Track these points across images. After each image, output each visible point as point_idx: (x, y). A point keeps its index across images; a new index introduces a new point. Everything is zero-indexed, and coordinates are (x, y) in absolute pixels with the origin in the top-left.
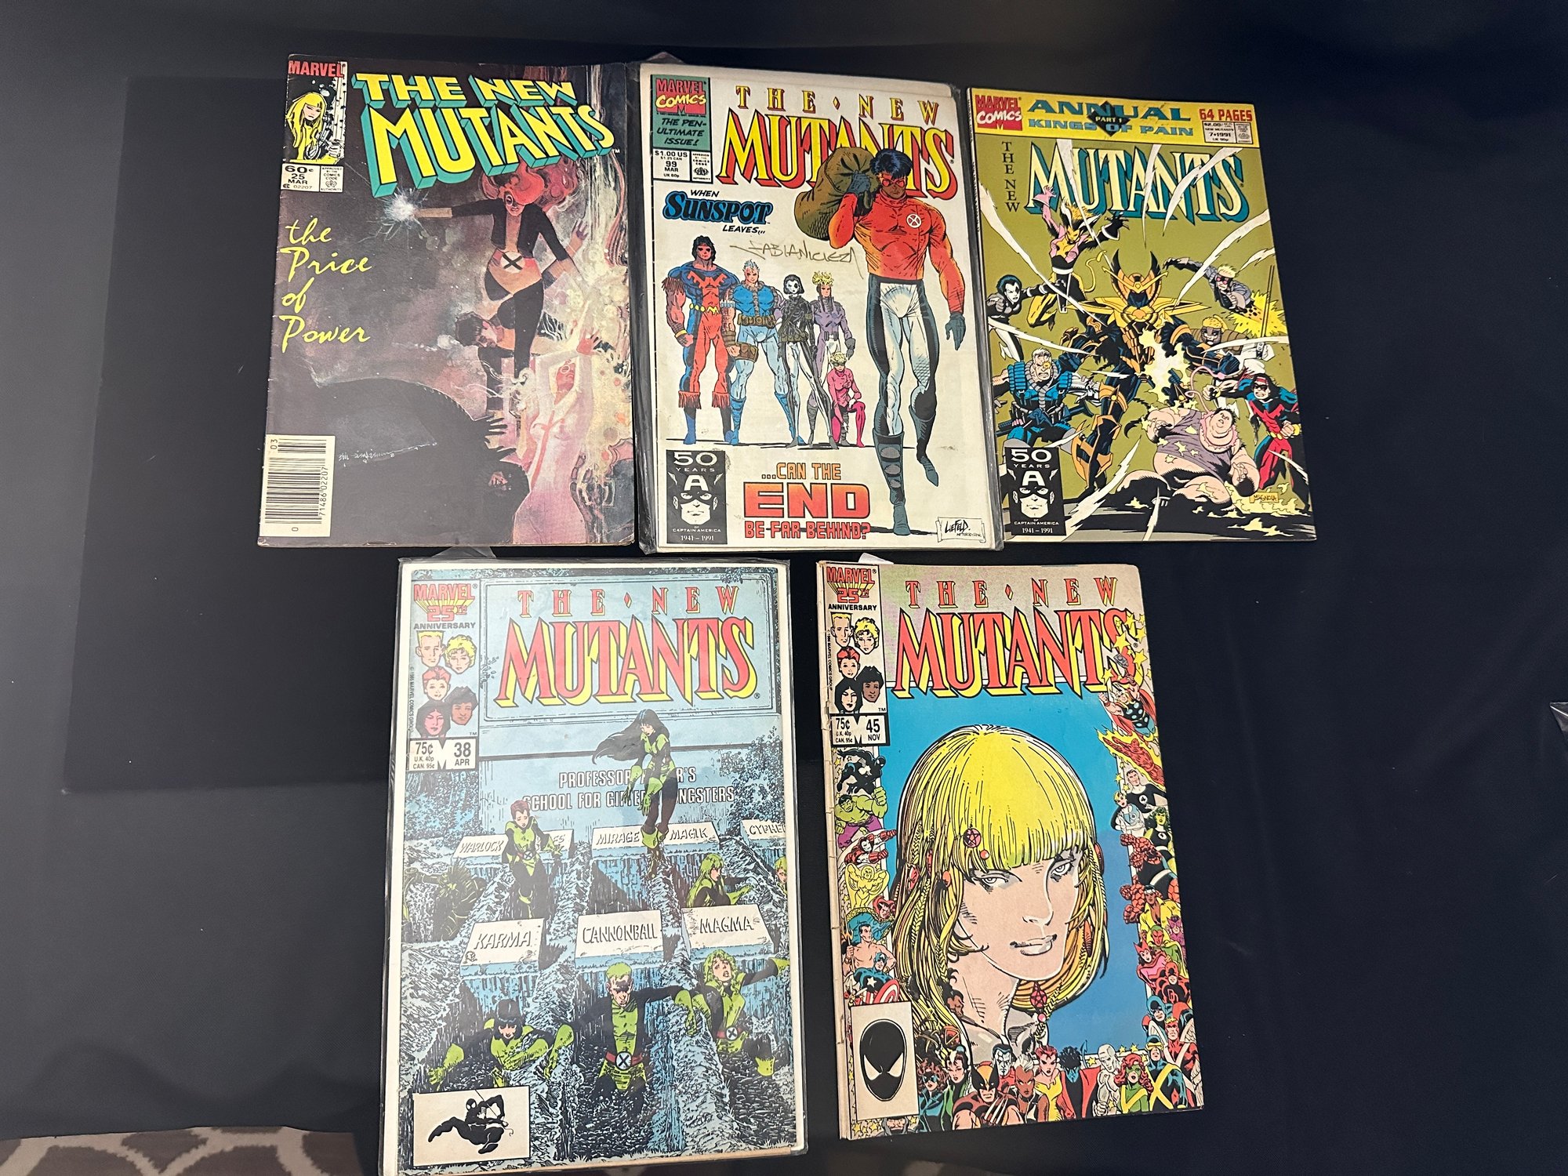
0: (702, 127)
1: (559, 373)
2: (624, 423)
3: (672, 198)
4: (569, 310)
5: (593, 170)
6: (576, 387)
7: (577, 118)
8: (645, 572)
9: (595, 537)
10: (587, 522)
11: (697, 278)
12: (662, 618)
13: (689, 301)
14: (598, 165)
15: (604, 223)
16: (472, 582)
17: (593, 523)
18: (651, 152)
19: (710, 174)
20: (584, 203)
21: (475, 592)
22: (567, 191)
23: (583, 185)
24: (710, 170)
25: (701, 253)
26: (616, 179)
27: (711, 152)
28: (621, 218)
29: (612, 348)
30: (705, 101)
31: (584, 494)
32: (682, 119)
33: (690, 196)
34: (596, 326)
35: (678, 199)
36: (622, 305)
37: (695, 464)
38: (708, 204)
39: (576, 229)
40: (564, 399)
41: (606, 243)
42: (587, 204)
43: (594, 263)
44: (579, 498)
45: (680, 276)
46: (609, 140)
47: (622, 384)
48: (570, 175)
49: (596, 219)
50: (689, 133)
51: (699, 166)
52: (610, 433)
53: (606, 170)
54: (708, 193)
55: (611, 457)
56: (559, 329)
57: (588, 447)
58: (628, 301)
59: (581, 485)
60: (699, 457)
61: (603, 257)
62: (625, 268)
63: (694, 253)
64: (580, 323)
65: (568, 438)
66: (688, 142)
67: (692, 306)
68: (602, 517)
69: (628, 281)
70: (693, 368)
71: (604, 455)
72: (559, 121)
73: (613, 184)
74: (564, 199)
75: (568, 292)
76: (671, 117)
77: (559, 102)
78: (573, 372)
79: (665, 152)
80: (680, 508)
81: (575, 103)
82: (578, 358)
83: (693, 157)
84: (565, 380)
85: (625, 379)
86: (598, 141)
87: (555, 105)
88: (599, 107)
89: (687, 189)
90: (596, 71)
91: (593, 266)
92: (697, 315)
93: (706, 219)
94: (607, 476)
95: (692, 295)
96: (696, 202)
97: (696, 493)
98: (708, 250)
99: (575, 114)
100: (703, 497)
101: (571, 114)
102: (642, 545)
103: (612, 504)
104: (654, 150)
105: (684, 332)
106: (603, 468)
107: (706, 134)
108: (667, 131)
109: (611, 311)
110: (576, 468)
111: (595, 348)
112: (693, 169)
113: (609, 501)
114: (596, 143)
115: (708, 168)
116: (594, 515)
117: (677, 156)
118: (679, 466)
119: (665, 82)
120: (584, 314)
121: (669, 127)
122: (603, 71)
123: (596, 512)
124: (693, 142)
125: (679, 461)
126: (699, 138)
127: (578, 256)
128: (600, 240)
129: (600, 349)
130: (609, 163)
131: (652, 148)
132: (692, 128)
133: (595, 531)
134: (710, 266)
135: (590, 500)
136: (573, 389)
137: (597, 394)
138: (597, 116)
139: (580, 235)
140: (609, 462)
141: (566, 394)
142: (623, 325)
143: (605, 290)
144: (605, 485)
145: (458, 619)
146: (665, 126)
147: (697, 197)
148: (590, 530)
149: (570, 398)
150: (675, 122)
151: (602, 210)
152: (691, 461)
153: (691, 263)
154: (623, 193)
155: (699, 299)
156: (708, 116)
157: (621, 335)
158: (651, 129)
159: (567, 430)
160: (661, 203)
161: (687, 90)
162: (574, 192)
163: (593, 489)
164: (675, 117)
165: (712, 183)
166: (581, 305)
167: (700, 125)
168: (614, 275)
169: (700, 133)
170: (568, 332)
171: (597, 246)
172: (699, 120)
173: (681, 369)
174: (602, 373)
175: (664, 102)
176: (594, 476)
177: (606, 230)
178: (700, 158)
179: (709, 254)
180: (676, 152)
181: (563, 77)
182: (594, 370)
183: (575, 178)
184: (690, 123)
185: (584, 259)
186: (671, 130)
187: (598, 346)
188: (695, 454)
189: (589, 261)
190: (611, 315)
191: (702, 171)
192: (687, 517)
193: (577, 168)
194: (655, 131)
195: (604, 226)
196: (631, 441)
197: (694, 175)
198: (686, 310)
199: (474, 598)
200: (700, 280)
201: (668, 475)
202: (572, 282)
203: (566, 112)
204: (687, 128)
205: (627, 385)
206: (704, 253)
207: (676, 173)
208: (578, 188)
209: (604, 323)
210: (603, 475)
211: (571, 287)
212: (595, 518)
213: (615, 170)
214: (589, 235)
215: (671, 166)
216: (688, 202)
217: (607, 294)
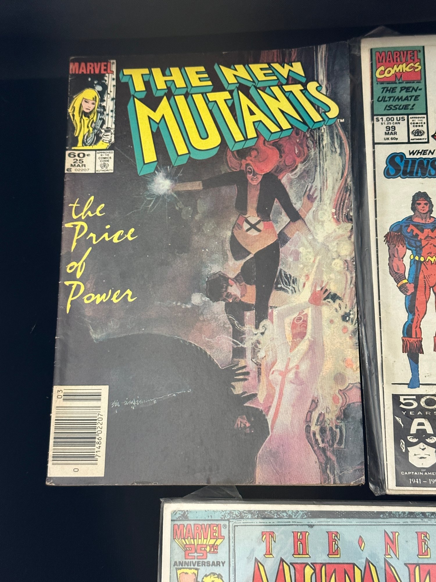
0: (418, 93)
1: (293, 323)
2: (352, 368)
3: (392, 159)
4: (301, 266)
5: (320, 139)
6: (308, 336)
7: (306, 93)
8: (377, 515)
9: (328, 477)
10: (321, 463)
11: (416, 231)
12: (393, 561)
13: (409, 253)
14: (325, 135)
15: (331, 185)
16: (222, 523)
17: (326, 464)
18: (373, 119)
19: (426, 134)
20: (313, 169)
21: (224, 532)
22: (298, 160)
23: (313, 153)
24: (426, 131)
25: (420, 207)
26: (341, 146)
27: (426, 114)
28: (346, 180)
29: (339, 298)
30: (420, 67)
31: (318, 437)
32: (399, 86)
33: (408, 156)
34: (325, 278)
35: (397, 160)
36: (348, 259)
37: (419, 407)
38: (425, 162)
39: (307, 193)
40: (298, 347)
41: (333, 204)
42: (316, 171)
43: (323, 222)
44: (313, 441)
45: (400, 230)
46: (334, 111)
47: (350, 332)
48: (301, 144)
49: (324, 182)
50: (407, 98)
51: (416, 128)
52: (339, 378)
53: (332, 138)
54: (424, 152)
55: (341, 401)
56: (294, 283)
57: (320, 392)
58: (353, 255)
59: (315, 428)
60: (423, 400)
61: (331, 216)
62: (349, 226)
63: (413, 208)
64: (312, 277)
65: (302, 383)
66: (406, 107)
67: (412, 257)
68: (334, 458)
69: (353, 237)
70: (414, 314)
71: (335, 399)
72: (291, 97)
73: (338, 151)
74: (296, 167)
75: (301, 250)
76: (390, 86)
77: (291, 80)
78: (305, 322)
79: (385, 118)
80: (407, 451)
81: (304, 80)
82: (310, 309)
83: (411, 121)
84: (298, 330)
85: (351, 327)
86: (325, 112)
87: (287, 84)
88: (325, 82)
89: (405, 149)
90: (322, 51)
91: (322, 225)
92: (417, 265)
93: (423, 176)
94: (338, 418)
95: (413, 247)
96: (414, 161)
97: (422, 436)
98: (426, 204)
99: (305, 91)
100: (428, 440)
101: (301, 91)
102: (371, 486)
103: (343, 446)
104: (375, 117)
105: (405, 281)
106: (334, 411)
107: (422, 99)
108: (387, 99)
109: (338, 265)
110: (310, 412)
111: (325, 299)
112: (411, 131)
113: (340, 443)
114: (323, 115)
115: (424, 128)
116: (327, 457)
117: (395, 121)
118: (404, 410)
119: (383, 54)
120: (314, 269)
121: (388, 94)
122: (328, 50)
123: (329, 454)
124: (410, 107)
125: (405, 404)
126: (416, 102)
127: (309, 217)
128: (328, 202)
129: (329, 300)
130: (335, 132)
131: (373, 115)
132: (409, 94)
133: (328, 472)
134: (428, 220)
135: (323, 441)
136: (306, 338)
137: (327, 341)
138: (324, 91)
139: (311, 198)
140: (339, 405)
141: (300, 342)
142: (349, 277)
143: (333, 246)
144: (337, 428)
145: (211, 558)
146: (384, 94)
147: (415, 156)
148: (324, 471)
149: (304, 345)
150: (393, 90)
151: (329, 174)
152: (415, 405)
153: (410, 218)
154: (347, 157)
155: (418, 250)
156: (423, 81)
157: (348, 287)
158: (372, 98)
159: (301, 375)
160: (382, 165)
161: (403, 59)
162: (305, 160)
163: (325, 431)
164: (394, 86)
165: (428, 142)
166: (312, 261)
167: (416, 91)
168: (341, 232)
169: (416, 98)
170: (301, 286)
171: (325, 207)
172: (415, 85)
173: (403, 316)
174: (332, 322)
175: (382, 73)
176: (326, 419)
177: (333, 192)
178: (417, 121)
179: (427, 209)
180: (395, 117)
181: (293, 58)
182: (324, 319)
183: (306, 148)
184: (407, 89)
185: (314, 219)
186: (390, 98)
187: (327, 297)
188: (419, 397)
189: (319, 221)
190: (339, 269)
191: (418, 133)
192: (413, 460)
193: (307, 138)
194: (375, 99)
195: (331, 189)
196: (359, 386)
197: (412, 137)
198: (407, 261)
199: (223, 538)
200: (419, 233)
201: (394, 419)
202: (304, 240)
203: (296, 89)
204: (404, 94)
205: (354, 332)
206: (422, 207)
207: (395, 136)
208: (308, 156)
209: (332, 276)
210: (334, 418)
211: (303, 245)
212: (328, 459)
213: (341, 138)
214: (318, 198)
215: (391, 130)
216: (407, 161)
217: (335, 250)
